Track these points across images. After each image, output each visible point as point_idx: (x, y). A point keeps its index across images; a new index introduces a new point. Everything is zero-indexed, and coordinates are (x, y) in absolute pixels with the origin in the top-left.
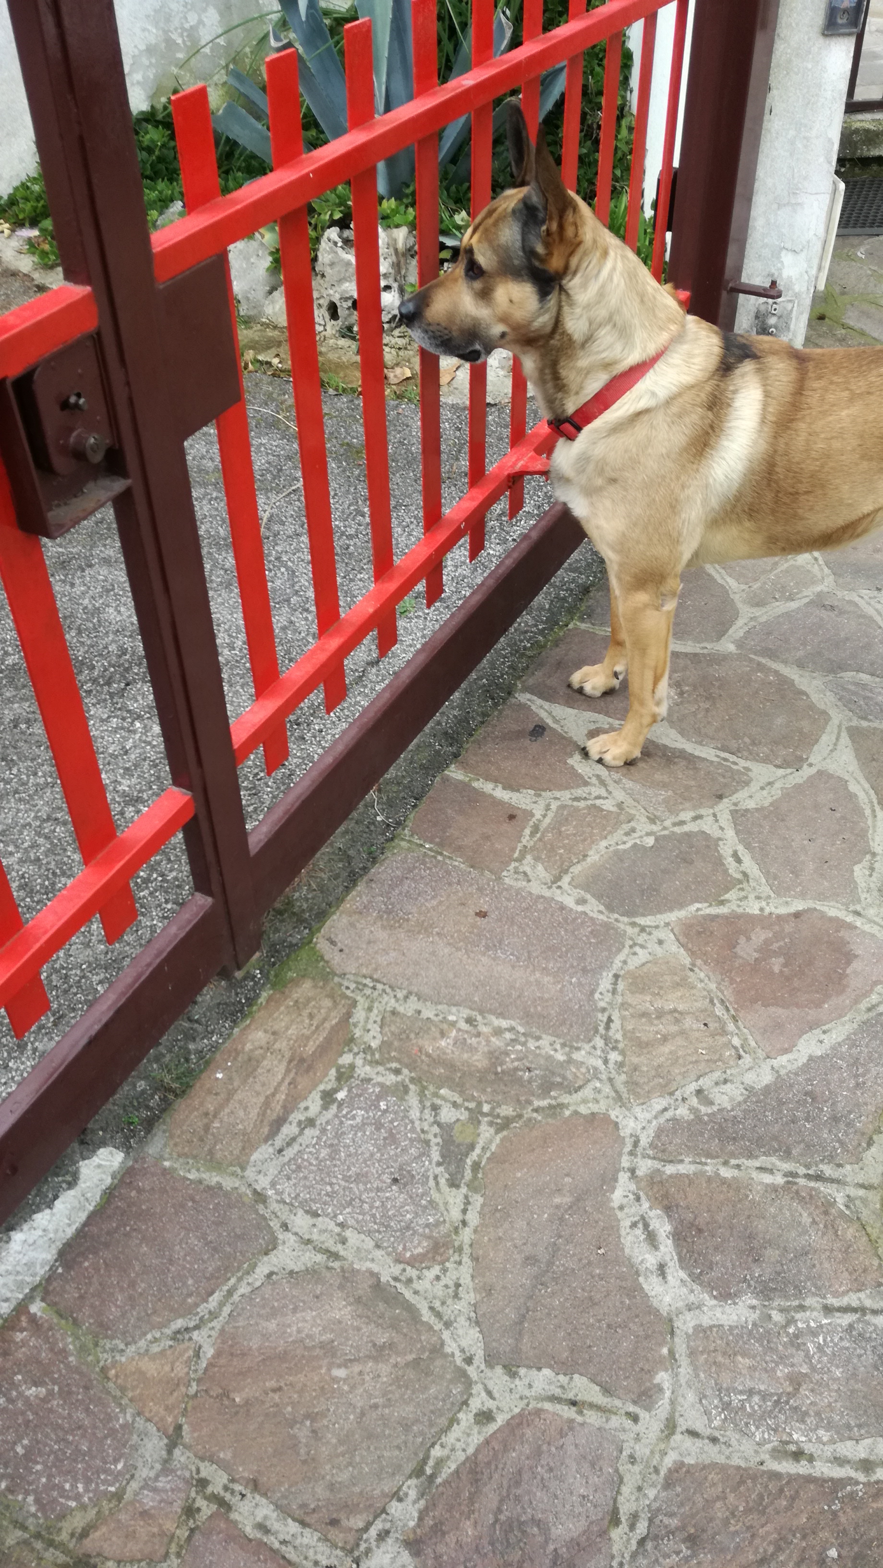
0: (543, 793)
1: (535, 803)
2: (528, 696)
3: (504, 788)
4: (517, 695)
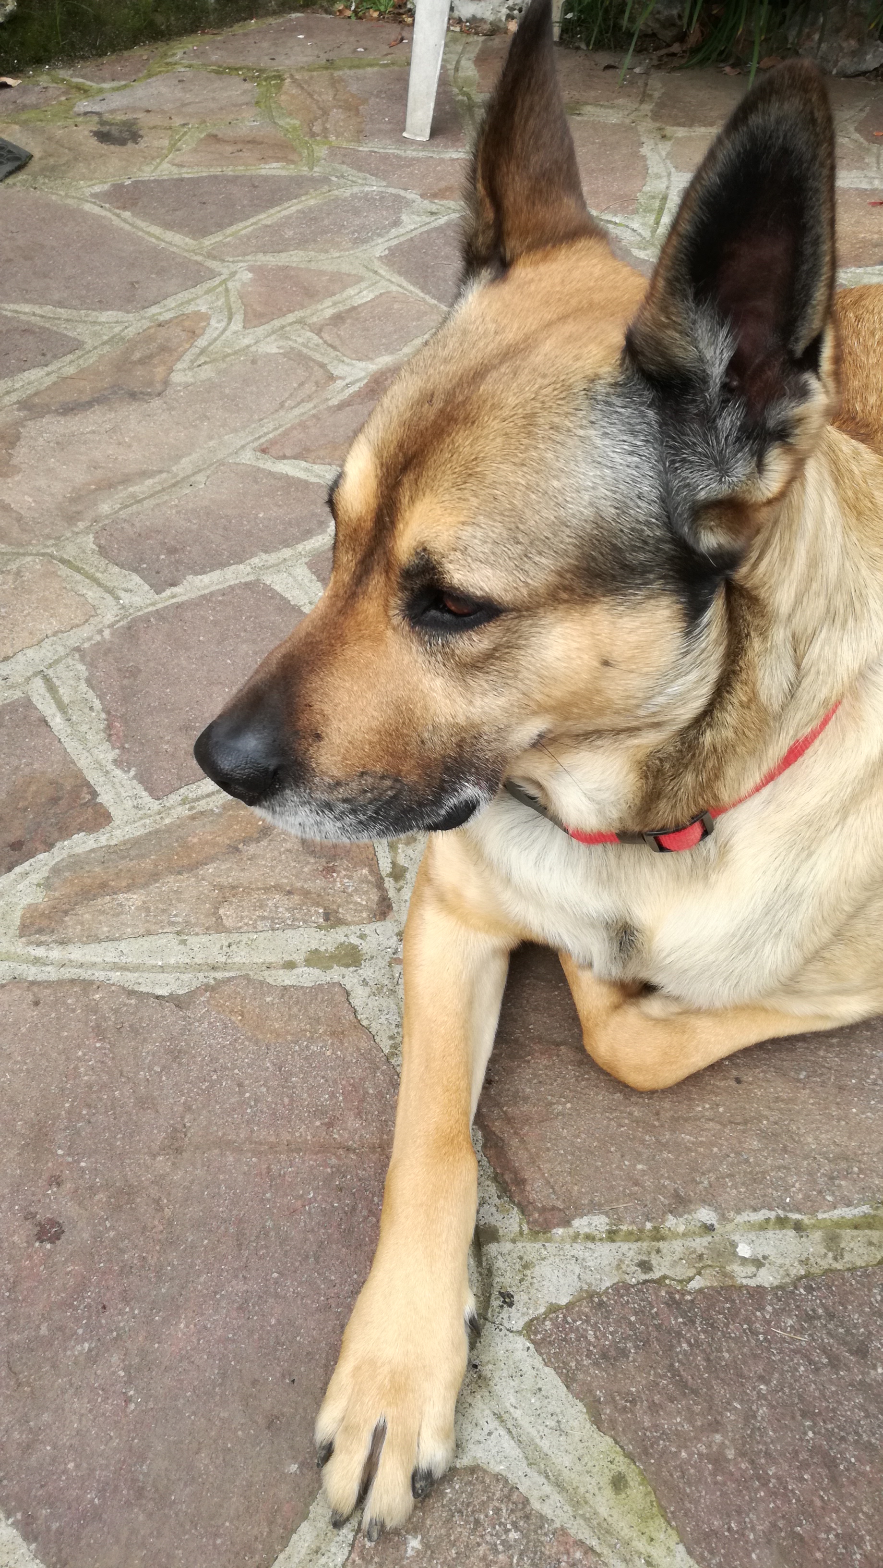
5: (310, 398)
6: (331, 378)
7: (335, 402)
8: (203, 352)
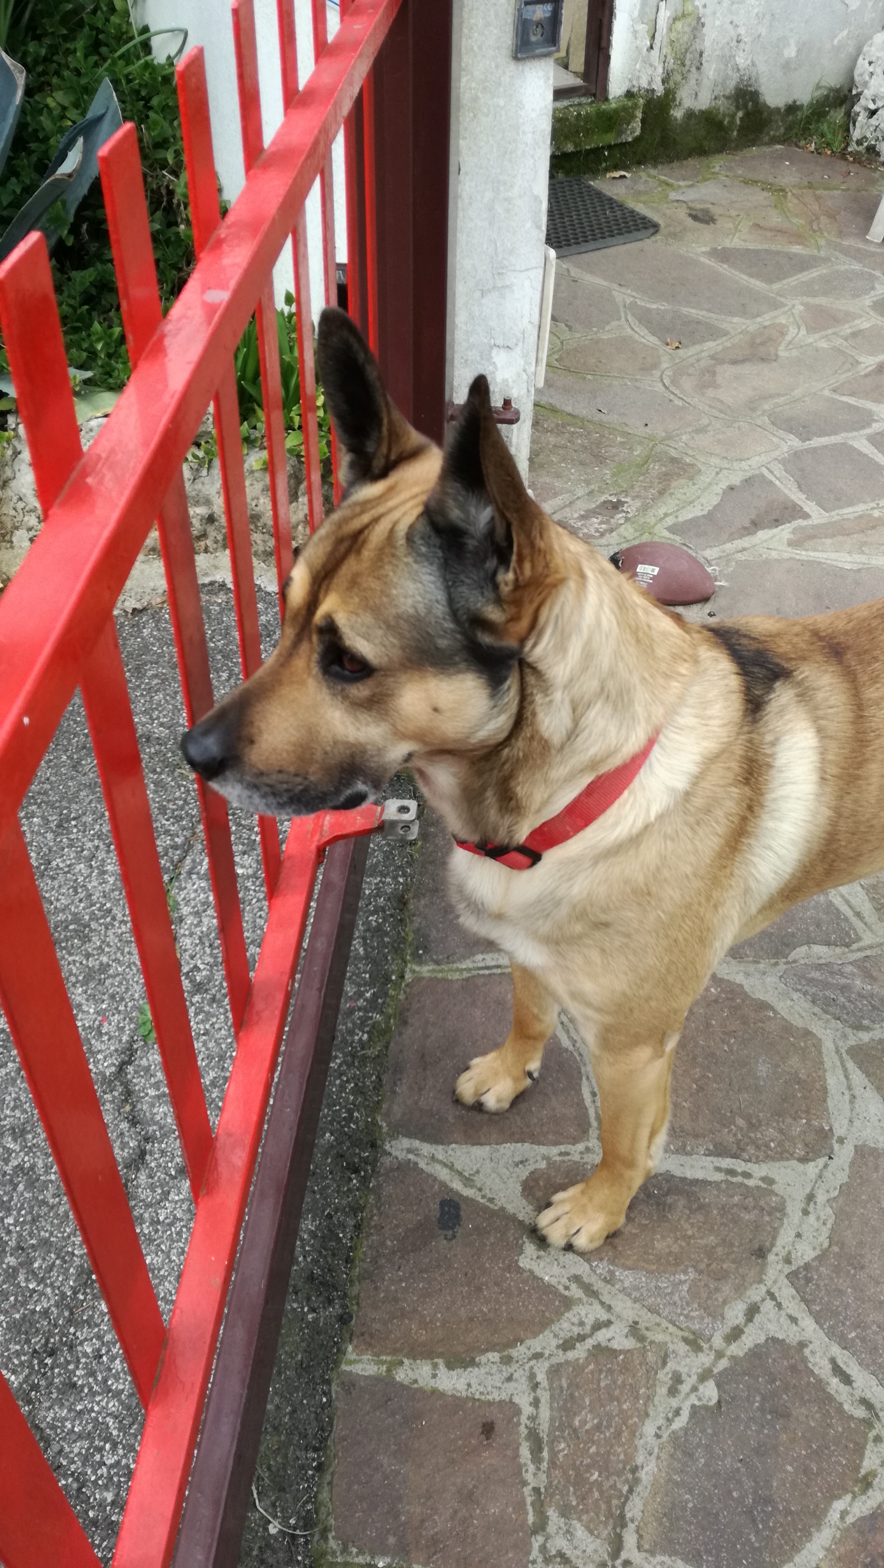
0: (514, 1353)
1: (510, 1379)
2: (405, 1143)
3: (450, 1366)
4: (387, 1147)
5: (849, 370)
6: (858, 363)
7: (862, 373)
8: (790, 343)
